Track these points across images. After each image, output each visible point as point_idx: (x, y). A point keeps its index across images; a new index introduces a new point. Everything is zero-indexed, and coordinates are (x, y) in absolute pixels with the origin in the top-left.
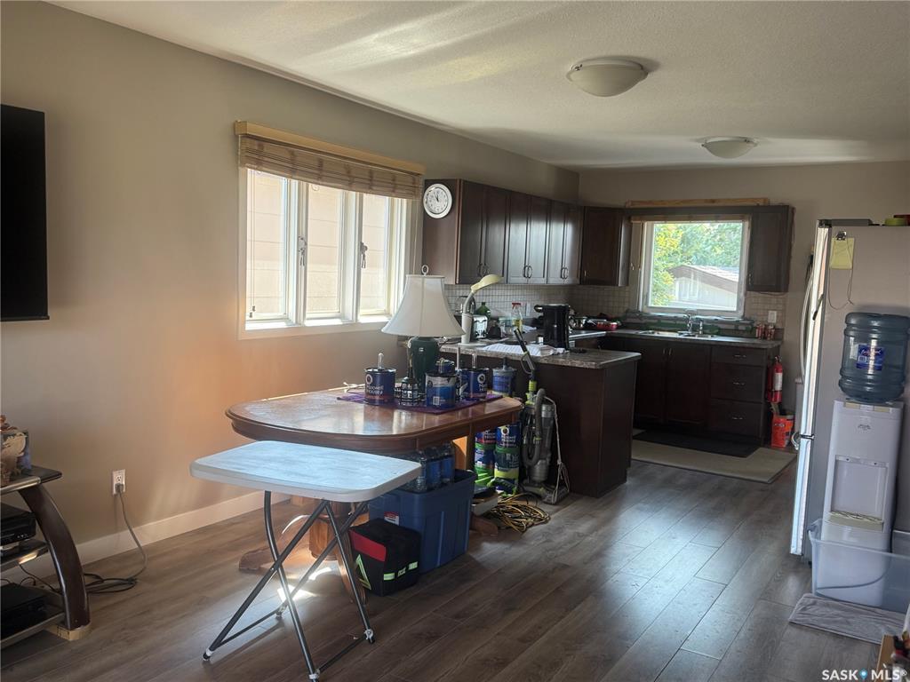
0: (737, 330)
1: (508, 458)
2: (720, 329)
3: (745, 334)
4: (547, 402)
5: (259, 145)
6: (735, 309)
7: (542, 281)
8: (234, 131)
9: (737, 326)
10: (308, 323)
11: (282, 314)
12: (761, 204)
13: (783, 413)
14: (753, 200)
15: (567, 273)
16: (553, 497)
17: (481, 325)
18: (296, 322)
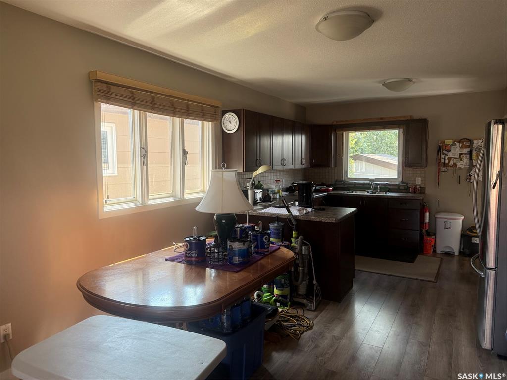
0: (399, 189)
1: (283, 282)
2: (389, 189)
3: (404, 191)
4: (305, 244)
5: (107, 87)
6: (396, 177)
7: (291, 167)
8: (89, 78)
9: (399, 187)
10: (150, 203)
11: (132, 198)
12: (409, 118)
13: (429, 234)
14: (404, 117)
15: (304, 161)
16: (312, 306)
17: (259, 195)
18: (142, 203)
